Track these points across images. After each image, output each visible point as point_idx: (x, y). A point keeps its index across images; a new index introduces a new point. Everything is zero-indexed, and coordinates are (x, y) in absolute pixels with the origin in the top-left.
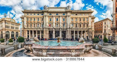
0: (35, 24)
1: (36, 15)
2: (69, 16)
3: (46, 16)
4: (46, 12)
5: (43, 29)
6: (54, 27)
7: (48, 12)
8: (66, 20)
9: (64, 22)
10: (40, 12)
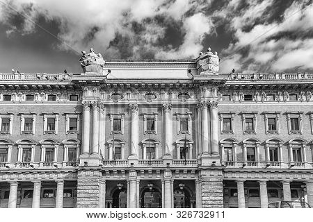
0: (27, 151)
1: (41, 99)
2: (209, 106)
3: (91, 106)
4: (96, 85)
5: (76, 172)
6: (136, 165)
7: (102, 85)
8: (194, 124)
9: (183, 137)
10: (60, 88)
